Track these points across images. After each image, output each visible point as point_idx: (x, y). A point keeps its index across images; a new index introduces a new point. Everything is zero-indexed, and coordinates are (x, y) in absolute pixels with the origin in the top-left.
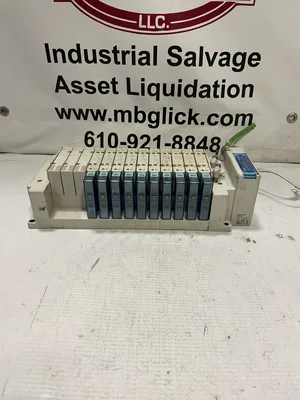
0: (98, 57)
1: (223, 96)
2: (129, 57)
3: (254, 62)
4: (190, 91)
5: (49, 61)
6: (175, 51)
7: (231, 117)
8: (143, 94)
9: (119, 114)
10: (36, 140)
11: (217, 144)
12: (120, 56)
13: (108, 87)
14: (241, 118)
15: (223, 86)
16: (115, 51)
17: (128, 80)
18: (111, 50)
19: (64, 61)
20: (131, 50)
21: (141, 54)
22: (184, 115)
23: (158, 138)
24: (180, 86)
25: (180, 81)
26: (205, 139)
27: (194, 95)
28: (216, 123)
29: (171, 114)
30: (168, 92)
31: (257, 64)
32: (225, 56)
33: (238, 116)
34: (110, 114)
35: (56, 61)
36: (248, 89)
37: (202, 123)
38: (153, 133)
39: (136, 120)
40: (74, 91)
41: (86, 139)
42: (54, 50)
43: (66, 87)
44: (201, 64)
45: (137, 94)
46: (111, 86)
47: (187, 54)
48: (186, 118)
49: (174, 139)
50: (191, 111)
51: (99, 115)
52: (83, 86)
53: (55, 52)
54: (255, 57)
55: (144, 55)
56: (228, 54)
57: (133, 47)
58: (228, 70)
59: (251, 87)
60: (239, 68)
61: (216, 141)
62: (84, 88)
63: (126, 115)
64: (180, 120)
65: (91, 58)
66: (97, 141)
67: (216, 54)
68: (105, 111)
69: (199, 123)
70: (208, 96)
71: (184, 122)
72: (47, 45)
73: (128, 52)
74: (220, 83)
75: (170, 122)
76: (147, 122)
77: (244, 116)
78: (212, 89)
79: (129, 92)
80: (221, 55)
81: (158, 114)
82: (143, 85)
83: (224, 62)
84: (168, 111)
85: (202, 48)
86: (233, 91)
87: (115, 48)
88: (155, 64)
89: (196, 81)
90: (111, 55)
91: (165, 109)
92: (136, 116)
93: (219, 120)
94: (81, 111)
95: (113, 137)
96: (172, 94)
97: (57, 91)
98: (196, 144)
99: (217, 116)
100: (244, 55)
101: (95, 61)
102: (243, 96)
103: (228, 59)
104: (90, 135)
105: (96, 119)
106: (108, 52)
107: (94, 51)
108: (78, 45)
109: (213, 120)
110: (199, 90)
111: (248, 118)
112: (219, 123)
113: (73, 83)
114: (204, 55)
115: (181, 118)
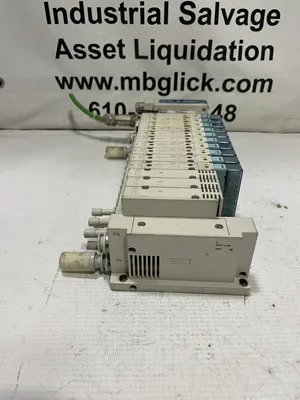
0: (104, 16)
1: (240, 59)
2: (137, 15)
3: (273, 21)
4: (204, 53)
5: (49, 22)
6: (188, 7)
7: (248, 82)
8: (153, 57)
9: (127, 82)
11: (232, 113)
12: (127, 14)
13: (114, 50)
14: (259, 84)
15: (241, 48)
16: (122, 9)
17: (136, 41)
18: (117, 7)
19: (66, 22)
20: (140, 7)
21: (150, 11)
22: (197, 80)
24: (193, 48)
25: (193, 41)
26: (219, 107)
27: (208, 58)
28: (232, 89)
29: (183, 80)
30: (180, 54)
31: (277, 23)
32: (243, 14)
33: (256, 81)
34: (116, 82)
35: (57, 22)
36: (268, 51)
37: (217, 90)
39: (145, 88)
40: (76, 56)
41: (91, 110)
42: (54, 9)
43: (67, 52)
44: (216, 23)
45: (146, 58)
46: (117, 49)
47: (201, 11)
48: (200, 84)
50: (205, 75)
51: (105, 83)
52: (86, 50)
53: (56, 11)
54: (274, 15)
55: (154, 13)
56: (246, 11)
57: (142, 3)
58: (246, 28)
59: (271, 48)
60: (257, 27)
61: (231, 109)
62: (88, 53)
63: (134, 82)
64: (193, 86)
65: (95, 18)
66: (103, 112)
67: (233, 11)
68: (111, 79)
69: (214, 89)
70: (224, 58)
71: (197, 88)
72: (46, 4)
73: (136, 9)
74: (237, 44)
75: (182, 89)
76: (157, 89)
77: (263, 82)
78: (228, 51)
79: (137, 56)
80: (239, 12)
81: (169, 80)
82: (152, 47)
83: (242, 20)
84: (180, 77)
85: (217, 4)
86: (252, 53)
87: (122, 5)
88: (166, 22)
89: (211, 42)
90: (118, 14)
91: (176, 74)
92: (145, 82)
93: (235, 85)
94: (84, 79)
95: (120, 108)
96: (184, 57)
97: (57, 57)
98: (210, 112)
99: (233, 81)
100: (263, 12)
101: (99, 20)
102: (263, 59)
103: (246, 17)
104: (94, 106)
105: (100, 87)
106: (114, 10)
107: (99, 9)
108: (81, 3)
109: (229, 85)
110: (214, 52)
111: (267, 84)
112: (236, 89)
113: (75, 47)
114: (220, 12)
115: (194, 84)
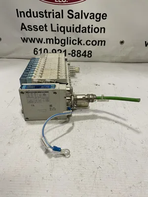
0: (39, 15)
1: (92, 32)
2: (51, 15)
3: (104, 18)
4: (78, 30)
5: (18, 16)
6: (70, 12)
7: (96, 42)
9: (48, 40)
11: (90, 54)
12: (47, 14)
13: (43, 28)
14: (100, 42)
15: (92, 28)
16: (46, 12)
17: (51, 24)
18: (44, 11)
19: (24, 17)
20: (52, 12)
21: (56, 13)
22: (76, 41)
23: (65, 51)
24: (73, 27)
25: (73, 25)
27: (80, 32)
28: (90, 44)
29: (70, 40)
30: (69, 30)
31: (106, 18)
32: (92, 15)
33: (99, 41)
34: (44, 40)
35: (21, 17)
36: (103, 29)
37: (84, 45)
38: (63, 49)
39: (56, 43)
40: (29, 30)
41: (34, 51)
43: (25, 28)
44: (82, 18)
45: (56, 31)
46: (44, 27)
47: (76, 13)
48: (77, 42)
49: (72, 51)
50: (79, 39)
51: (40, 41)
52: (32, 27)
53: (20, 12)
54: (104, 15)
55: (58, 14)
56: (93, 14)
57: (53, 10)
58: (94, 21)
59: (104, 28)
60: (98, 20)
61: (90, 52)
62: (33, 29)
63: (51, 40)
64: (74, 43)
65: (35, 15)
66: (39, 52)
67: (88, 14)
68: (42, 39)
69: (82, 44)
70: (85, 32)
71: (76, 44)
72: (17, 10)
73: (51, 12)
74: (90, 26)
75: (70, 44)
76: (60, 44)
77: (102, 41)
78: (87, 29)
79: (52, 31)
80: (91, 14)
81: (65, 40)
82: (58, 27)
83: (92, 17)
84: (69, 39)
85: (82, 11)
86: (96, 30)
87: (45, 11)
88: (62, 18)
90: (44, 14)
91: (68, 38)
92: (55, 41)
93: (91, 43)
94: (32, 39)
95: (46, 51)
96: (70, 31)
97: (21, 30)
98: (81, 54)
99: (90, 41)
100: (100, 14)
101: (37, 16)
102: (101, 32)
103: (93, 16)
104: (36, 50)
105: (38, 42)
106: (43, 13)
107: (37, 12)
108: (30, 10)
109: (88, 43)
110: (81, 29)
111: (103, 42)
112: (91, 44)
113: (28, 26)
114: (83, 14)
115: (75, 42)
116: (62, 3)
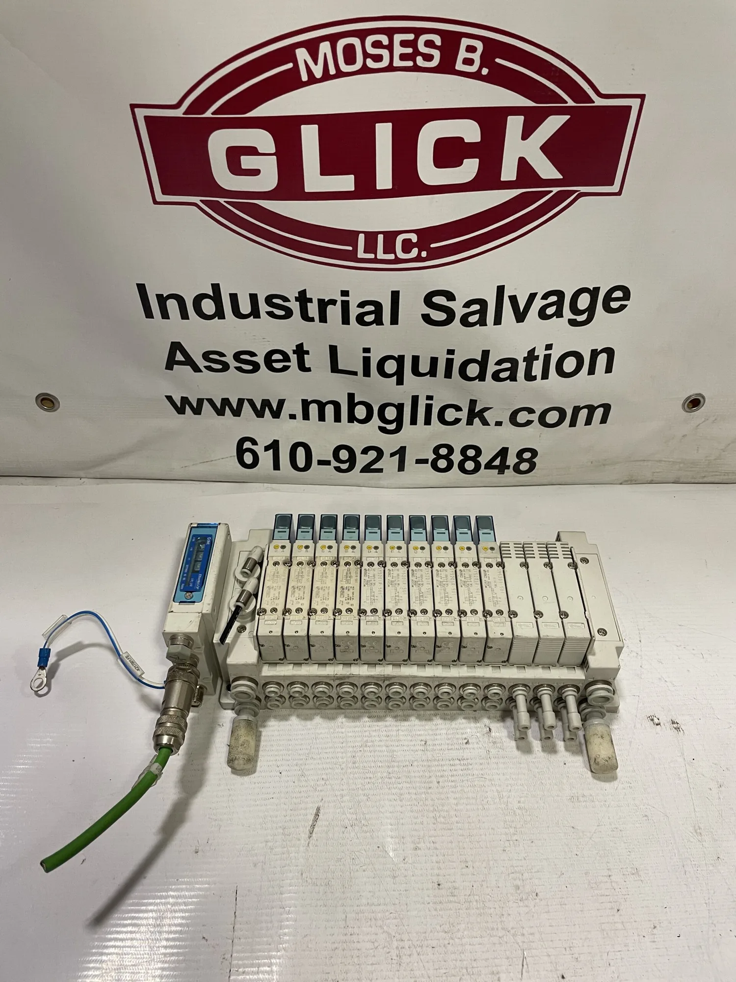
0: (263, 308)
1: (545, 376)
2: (334, 312)
3: (614, 305)
4: (473, 370)
5: (149, 314)
6: (439, 300)
7: (562, 411)
8: (367, 373)
9: (313, 409)
10: (124, 454)
11: (529, 461)
12: (313, 309)
13: (287, 359)
14: (584, 413)
15: (547, 358)
16: (303, 298)
17: (333, 349)
18: (292, 294)
19: (185, 317)
20: (340, 299)
21: (362, 305)
22: (458, 409)
23: (401, 452)
24: (450, 361)
25: (451, 352)
26: (503, 453)
27: (481, 377)
28: (529, 423)
29: (429, 408)
30: (424, 369)
31: (623, 307)
32: (553, 299)
33: (577, 409)
34: (293, 407)
35: (165, 316)
36: (602, 359)
37: (499, 424)
38: (389, 443)
39: (352, 418)
40: (209, 368)
41: (240, 452)
42: (160, 297)
43: (189, 361)
44: (498, 321)
45: (355, 373)
46: (294, 358)
47: (467, 305)
48: (464, 415)
49: (436, 450)
50: (473, 403)
51: (268, 409)
52: (228, 359)
53: (162, 299)
54: (618, 294)
55: (370, 308)
56: (560, 294)
57: (345, 293)
59: (610, 352)
60: (583, 319)
61: (527, 455)
62: (233, 364)
63: (330, 408)
64: (449, 418)
65: (245, 309)
66: (266, 458)
67: (532, 296)
68: (281, 402)
69: (492, 422)
71: (457, 421)
72: (142, 288)
73: (333, 302)
74: (541, 352)
75: (428, 422)
76: (376, 421)
77: (591, 409)
78: (522, 366)
79: (335, 368)
80: (545, 297)
81: (400, 408)
82: (367, 359)
83: (550, 311)
84: (422, 402)
85: (501, 290)
86: (570, 365)
87: (303, 293)
88: (394, 320)
90: (295, 306)
91: (415, 400)
92: (351, 410)
93: (535, 417)
94: (226, 401)
95: (301, 452)
96: (433, 372)
97: (169, 368)
98: (483, 460)
99: (531, 411)
100: (594, 293)
101: (255, 314)
102: (592, 371)
103: (559, 304)
104: (247, 445)
105: (260, 414)
106: (286, 299)
107: (254, 298)
108: (216, 287)
109: (522, 417)
110: (491, 368)
111: (599, 412)
112: (536, 423)
113: (206, 354)
114: (507, 303)
115: (450, 415)
116: (397, 261)
